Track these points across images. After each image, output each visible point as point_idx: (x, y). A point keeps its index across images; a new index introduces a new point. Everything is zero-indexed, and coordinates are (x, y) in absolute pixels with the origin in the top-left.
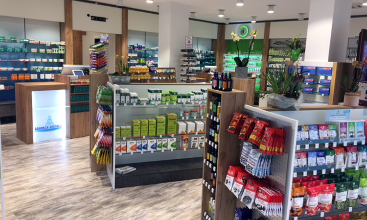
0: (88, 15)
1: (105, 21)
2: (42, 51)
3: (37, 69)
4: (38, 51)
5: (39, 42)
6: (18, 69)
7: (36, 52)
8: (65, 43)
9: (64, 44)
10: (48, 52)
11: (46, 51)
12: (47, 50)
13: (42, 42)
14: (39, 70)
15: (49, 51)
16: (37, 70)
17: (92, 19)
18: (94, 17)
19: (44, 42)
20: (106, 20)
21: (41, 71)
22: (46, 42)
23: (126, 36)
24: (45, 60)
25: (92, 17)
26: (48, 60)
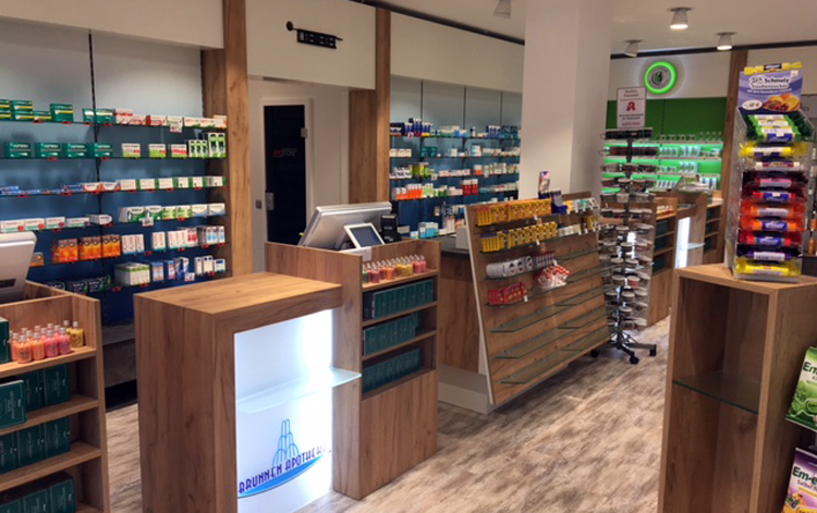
0: (290, 26)
1: (334, 47)
2: (157, 150)
3: (144, 215)
4: (145, 151)
5: (148, 119)
6: (80, 222)
7: (138, 155)
8: (227, 123)
9: (224, 126)
10: (174, 155)
11: (168, 151)
12: (174, 147)
13: (158, 118)
14: (149, 221)
15: (179, 150)
16: (142, 220)
17: (299, 40)
18: (306, 32)
19: (162, 118)
20: (338, 43)
21: (155, 221)
22: (170, 119)
23: (387, 94)
24: (166, 183)
25: (299, 31)
26: (176, 183)
